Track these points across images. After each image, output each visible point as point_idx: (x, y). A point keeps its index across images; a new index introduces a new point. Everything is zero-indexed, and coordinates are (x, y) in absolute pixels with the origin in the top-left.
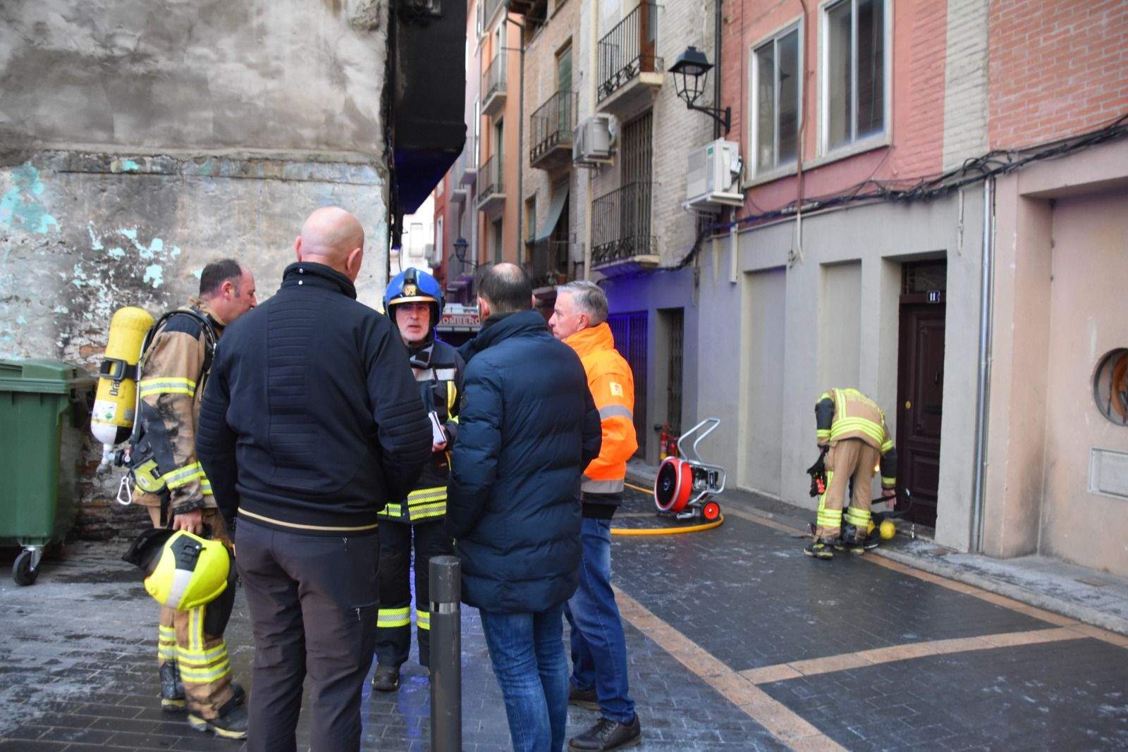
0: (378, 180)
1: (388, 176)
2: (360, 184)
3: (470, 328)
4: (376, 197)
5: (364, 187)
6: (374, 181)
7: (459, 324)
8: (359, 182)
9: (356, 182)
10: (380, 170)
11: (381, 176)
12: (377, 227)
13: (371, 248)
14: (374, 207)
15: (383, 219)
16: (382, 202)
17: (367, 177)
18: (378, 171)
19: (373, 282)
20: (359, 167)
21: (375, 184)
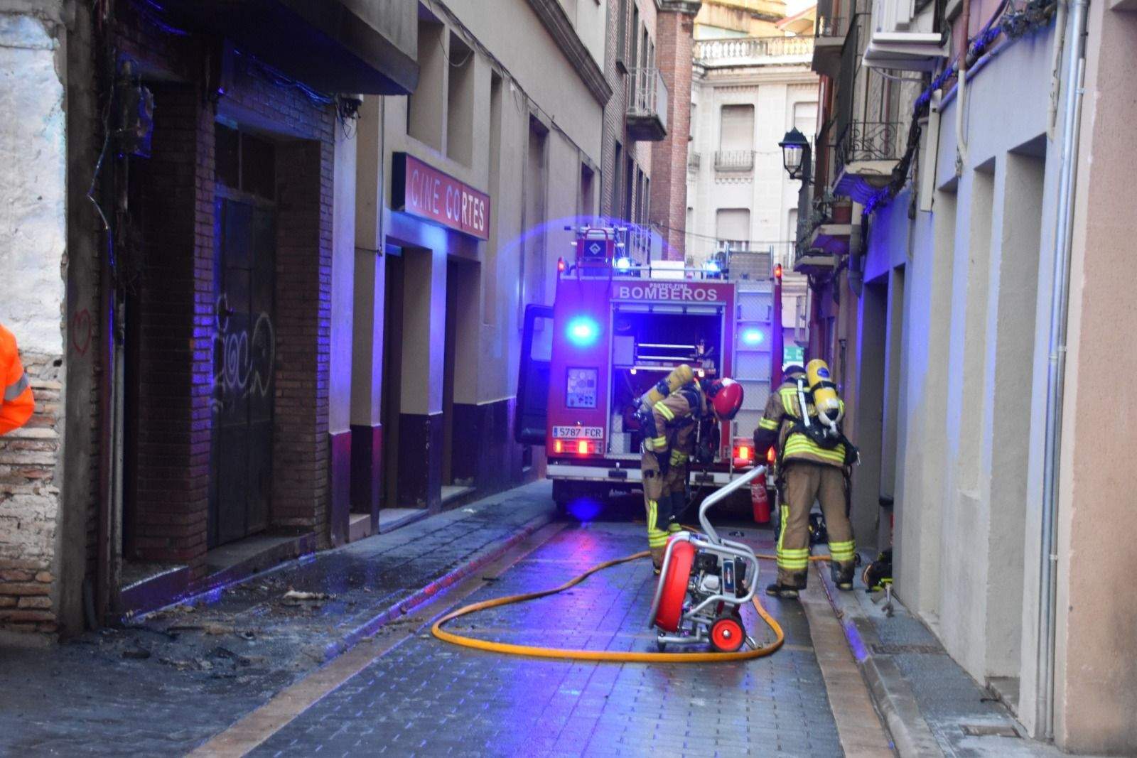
0: (47, 41)
1: (63, 34)
2: (16, 47)
3: (685, 307)
4: (46, 68)
5: (24, 52)
6: (39, 42)
7: (663, 300)
8: (15, 44)
9: (9, 43)
10: (50, 24)
11: (53, 33)
12: (48, 119)
13: (39, 152)
14: (42, 86)
15: (58, 107)
16: (56, 78)
17: (28, 36)
18: (46, 26)
19: (44, 208)
20: (14, 17)
21: (42, 48)
